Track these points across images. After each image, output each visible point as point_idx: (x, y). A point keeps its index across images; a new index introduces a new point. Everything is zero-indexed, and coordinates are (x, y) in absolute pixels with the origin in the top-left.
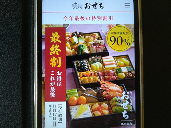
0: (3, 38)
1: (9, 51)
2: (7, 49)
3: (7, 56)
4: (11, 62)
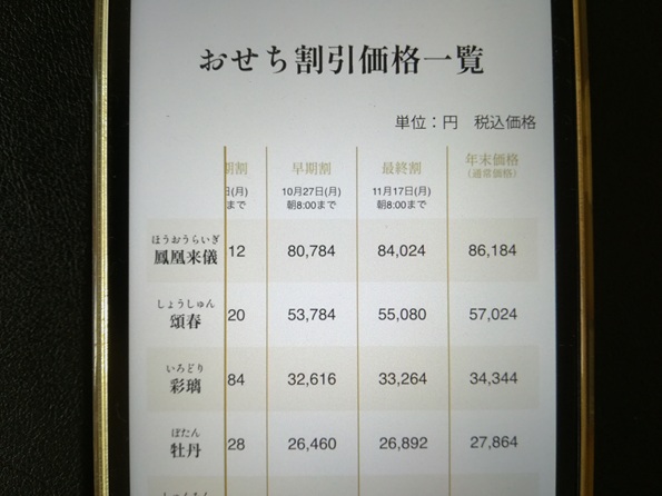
0: (8, 127)
1: (34, 184)
2: (25, 178)
3: (24, 209)
4: (42, 235)
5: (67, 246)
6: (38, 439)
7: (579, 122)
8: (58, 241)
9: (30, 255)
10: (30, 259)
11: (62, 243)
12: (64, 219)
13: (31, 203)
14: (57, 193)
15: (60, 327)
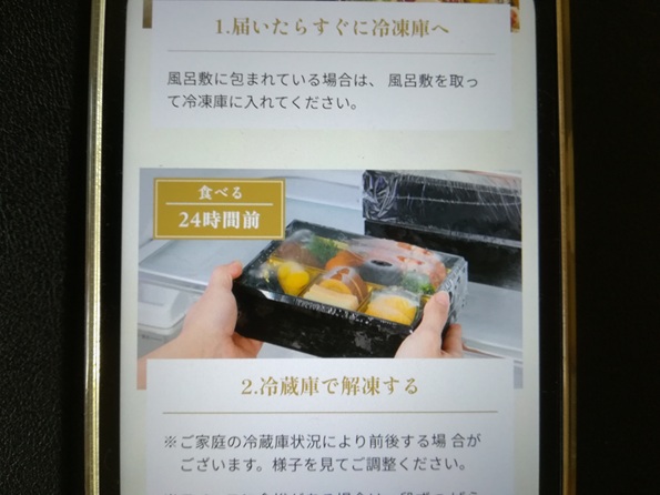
5: (46, 275)
6: (16, 466)
7: (562, 174)
8: (36, 270)
9: (9, 284)
10: (9, 288)
11: (41, 272)
12: (43, 248)
13: (11, 232)
14: (36, 223)
15: (38, 355)
